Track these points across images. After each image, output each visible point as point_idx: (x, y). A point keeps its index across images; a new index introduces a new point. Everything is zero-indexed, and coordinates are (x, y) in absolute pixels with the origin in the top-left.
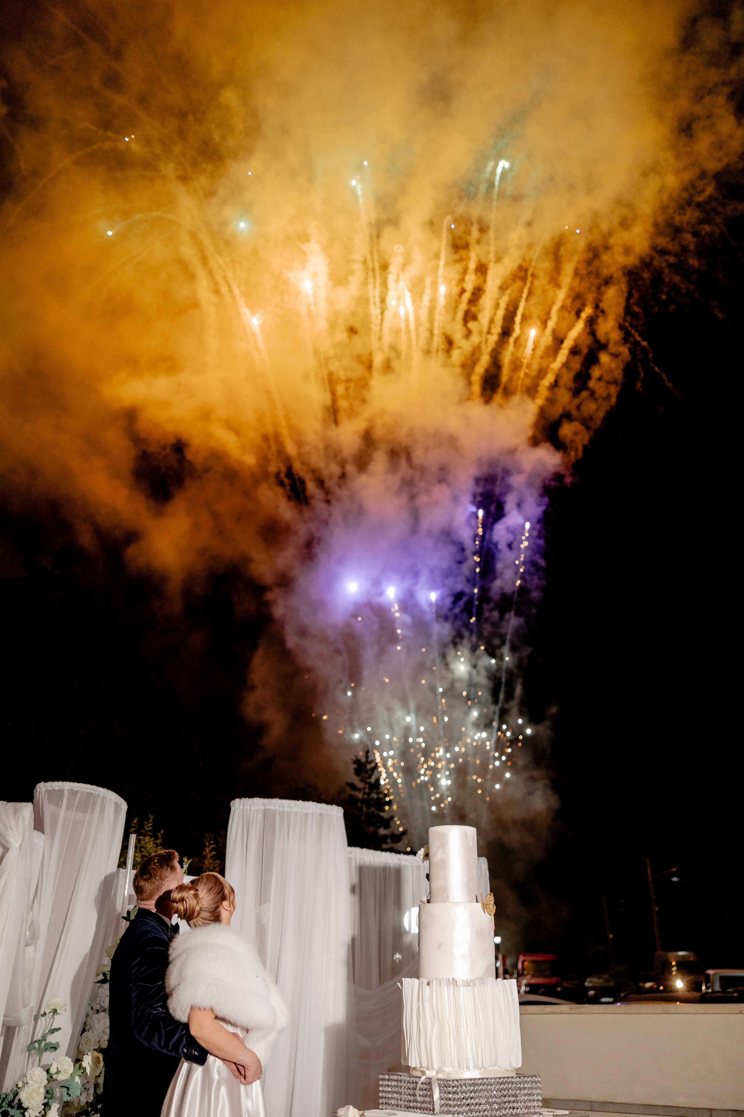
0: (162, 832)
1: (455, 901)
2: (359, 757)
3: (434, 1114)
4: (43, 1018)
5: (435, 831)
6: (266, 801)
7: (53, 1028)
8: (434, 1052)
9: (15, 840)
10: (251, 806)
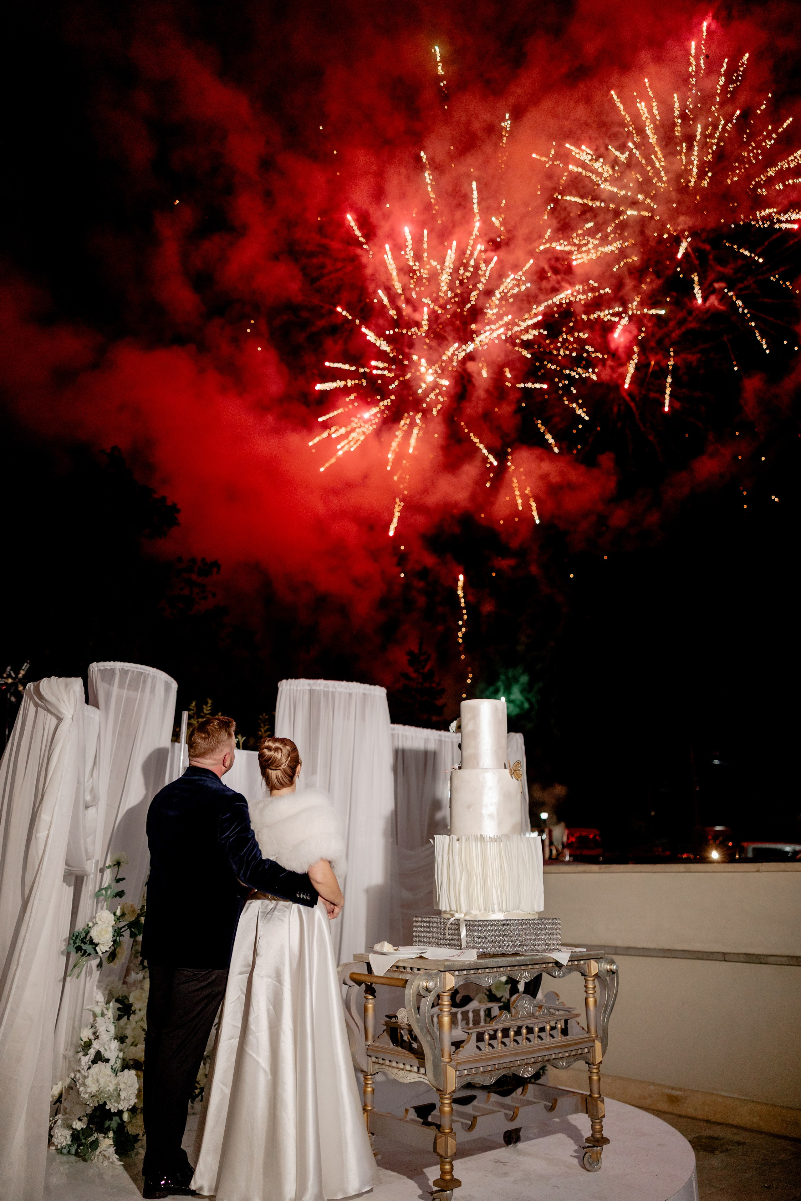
1: (485, 767)
2: (412, 650)
3: (461, 949)
5: (467, 705)
6: (311, 681)
8: (462, 898)
9: (68, 712)
10: (297, 687)
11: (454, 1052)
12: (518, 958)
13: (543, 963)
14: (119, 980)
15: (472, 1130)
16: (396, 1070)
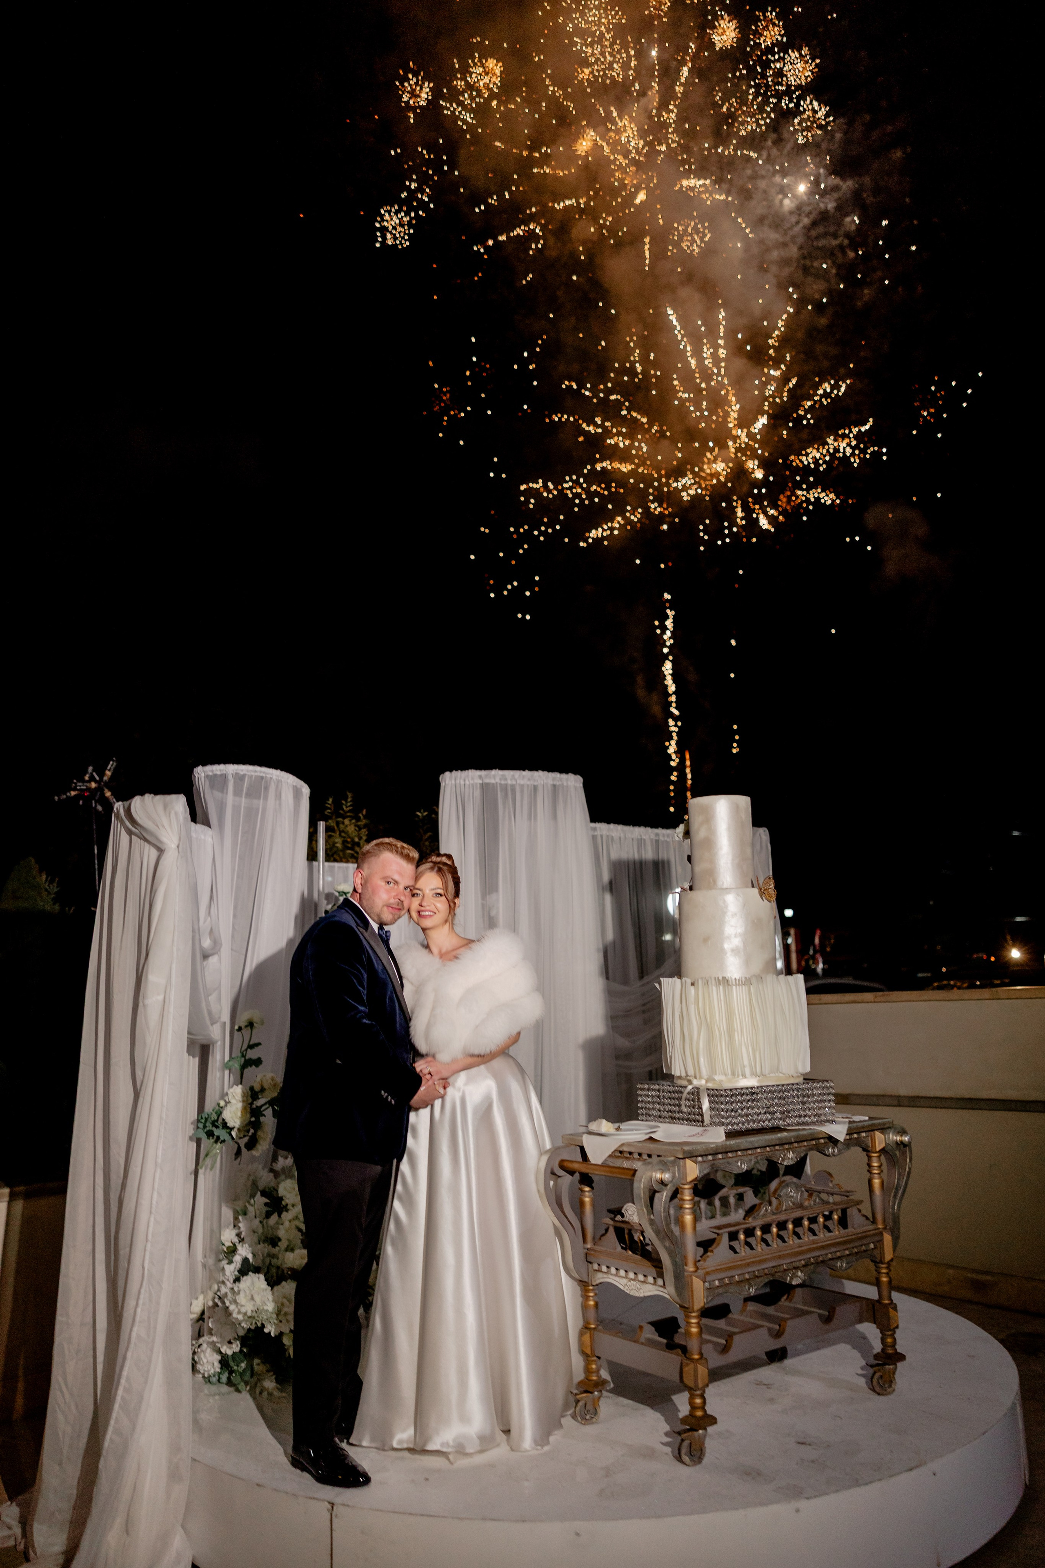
0: (364, 812)
1: (725, 886)
3: (703, 1126)
4: (239, 1034)
5: (696, 804)
6: (483, 773)
7: (251, 1043)
8: (702, 1060)
9: (169, 839)
10: (465, 781)
11: (701, 1257)
12: (779, 1135)
13: (812, 1140)
14: (263, 1169)
15: (727, 1352)
16: (624, 1281)
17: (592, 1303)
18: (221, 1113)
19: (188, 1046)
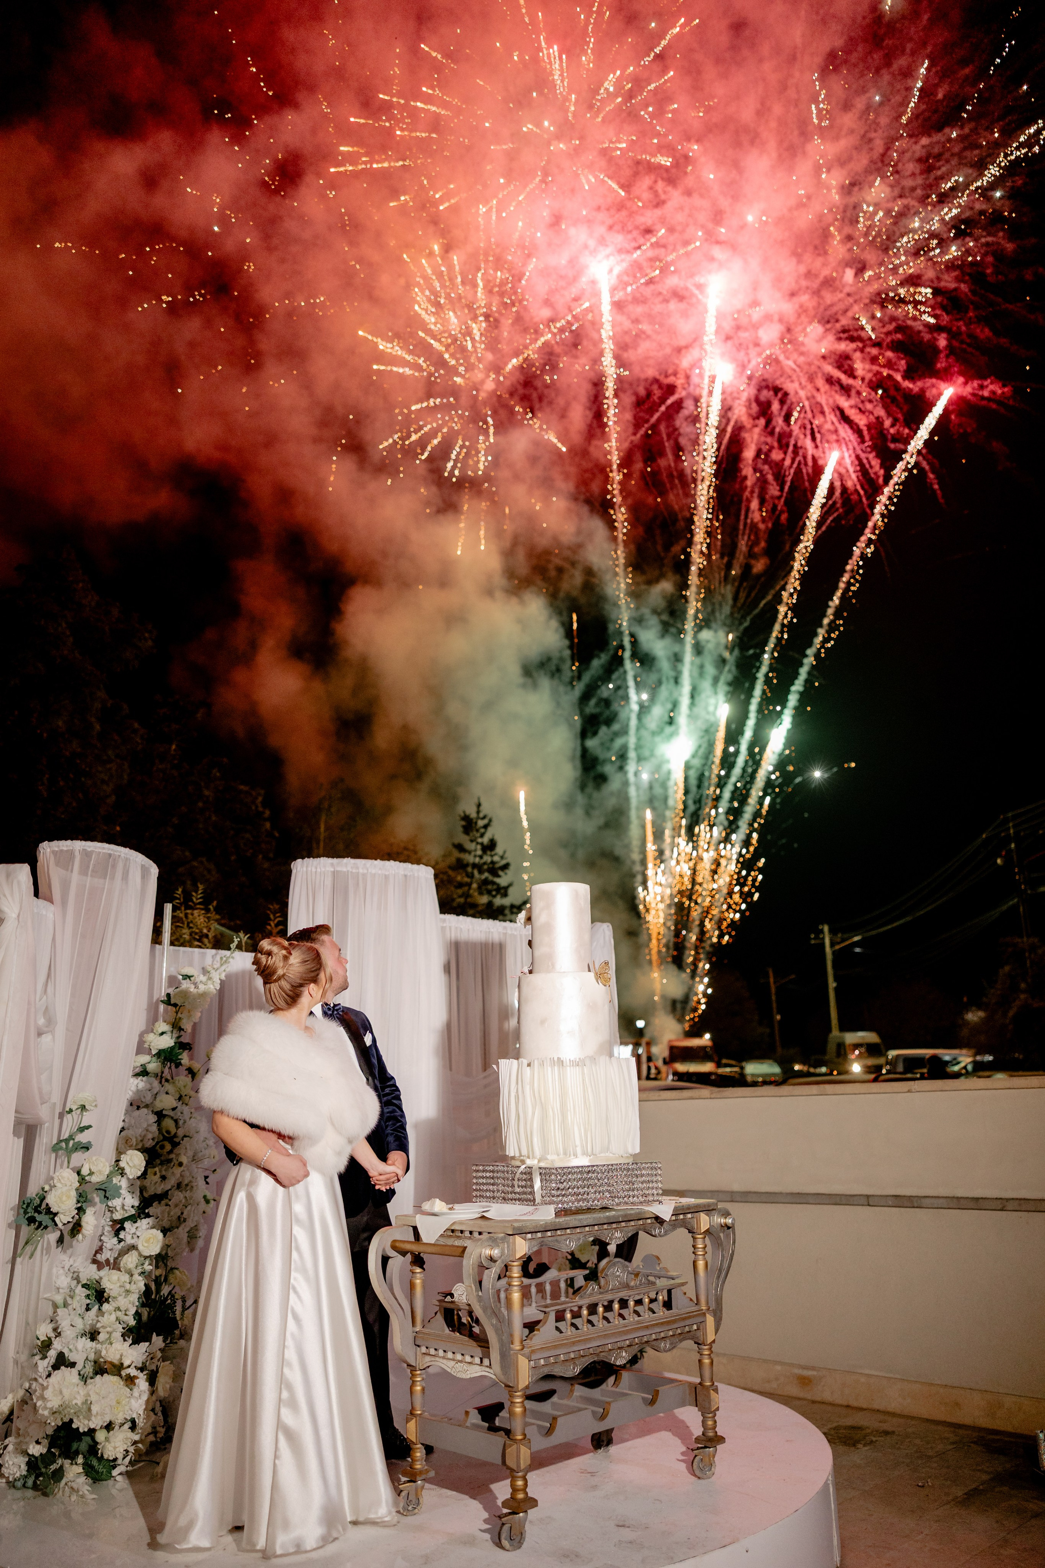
0: (215, 904)
1: (563, 970)
2: (468, 813)
3: (534, 1205)
4: (69, 1116)
5: (538, 890)
6: (335, 861)
7: (82, 1125)
8: (535, 1140)
9: (11, 912)
10: (316, 868)
11: (527, 1337)
12: (607, 1214)
13: (640, 1219)
14: (86, 1260)
15: (551, 1434)
16: (452, 1363)
17: (419, 1388)
18: (44, 1198)
19: (14, 1125)
